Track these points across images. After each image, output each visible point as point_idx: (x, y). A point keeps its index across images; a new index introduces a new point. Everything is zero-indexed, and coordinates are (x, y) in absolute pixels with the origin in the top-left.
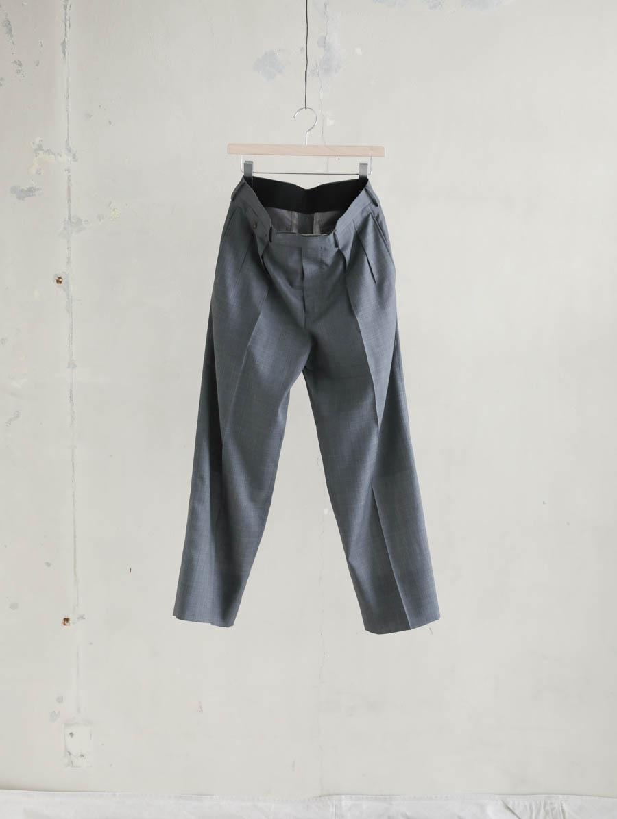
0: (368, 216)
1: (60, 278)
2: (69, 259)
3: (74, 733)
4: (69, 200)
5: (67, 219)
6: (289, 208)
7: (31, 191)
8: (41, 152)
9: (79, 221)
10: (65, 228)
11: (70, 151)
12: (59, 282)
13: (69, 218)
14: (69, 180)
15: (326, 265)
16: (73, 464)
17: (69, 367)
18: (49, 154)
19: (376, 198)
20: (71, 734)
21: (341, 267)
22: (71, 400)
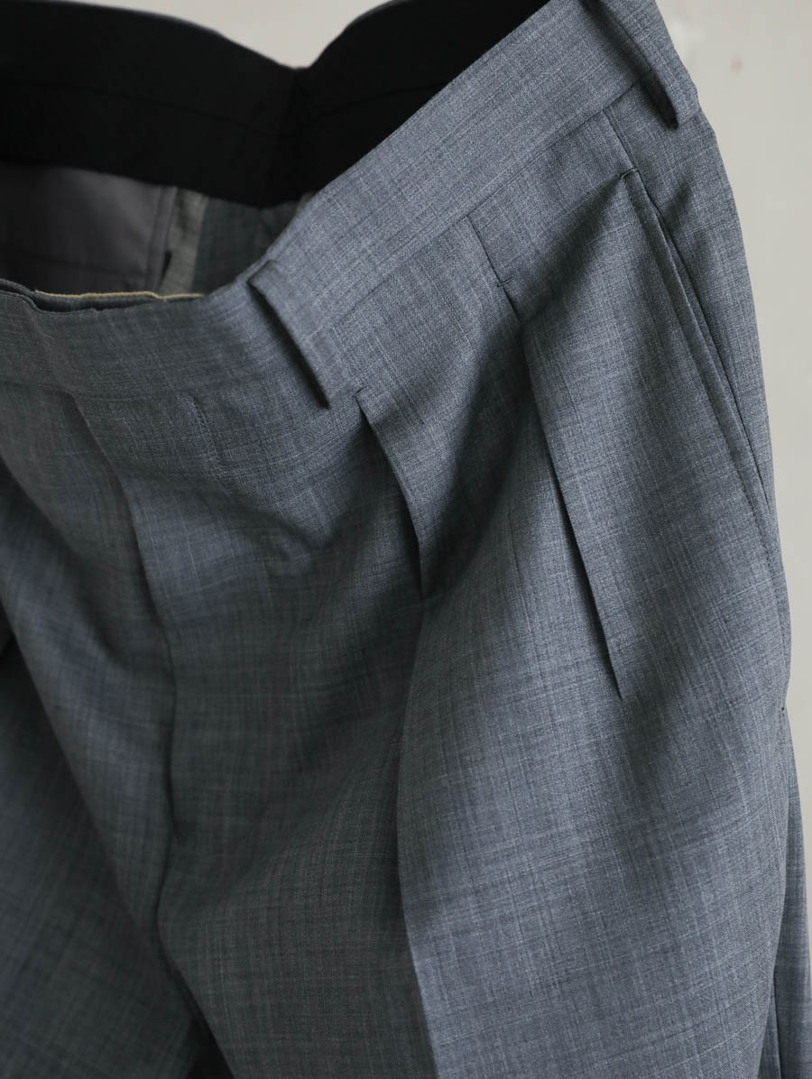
0: (606, 194)
6: (149, 172)
15: (294, 531)
19: (660, 66)
21: (383, 550)
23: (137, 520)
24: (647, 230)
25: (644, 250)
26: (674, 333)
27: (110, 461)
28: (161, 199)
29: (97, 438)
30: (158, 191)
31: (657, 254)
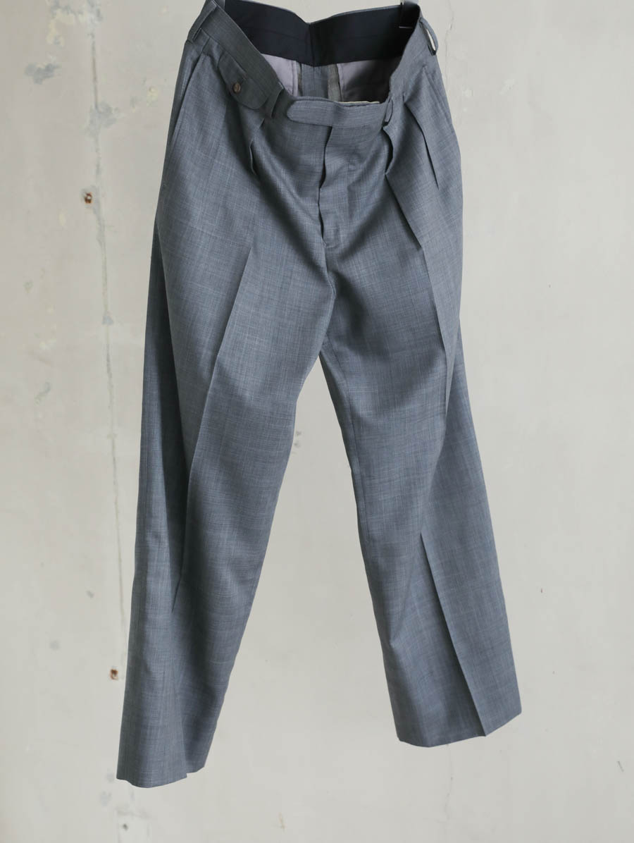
1: (89, 195)
2: (98, 166)
3: (128, 825)
4: (95, 79)
5: (94, 107)
7: (49, 70)
8: (59, 11)
9: (108, 110)
10: (92, 122)
11: (93, 6)
12: (88, 201)
13: (96, 106)
14: (93, 49)
16: (114, 460)
17: (104, 323)
18: (68, 13)
20: (125, 826)
22: (109, 370)
23: (326, 158)
24: (429, 79)
25: (429, 84)
26: (438, 105)
27: (329, 143)
28: (292, 64)
29: (331, 137)
30: (290, 61)
31: (432, 85)
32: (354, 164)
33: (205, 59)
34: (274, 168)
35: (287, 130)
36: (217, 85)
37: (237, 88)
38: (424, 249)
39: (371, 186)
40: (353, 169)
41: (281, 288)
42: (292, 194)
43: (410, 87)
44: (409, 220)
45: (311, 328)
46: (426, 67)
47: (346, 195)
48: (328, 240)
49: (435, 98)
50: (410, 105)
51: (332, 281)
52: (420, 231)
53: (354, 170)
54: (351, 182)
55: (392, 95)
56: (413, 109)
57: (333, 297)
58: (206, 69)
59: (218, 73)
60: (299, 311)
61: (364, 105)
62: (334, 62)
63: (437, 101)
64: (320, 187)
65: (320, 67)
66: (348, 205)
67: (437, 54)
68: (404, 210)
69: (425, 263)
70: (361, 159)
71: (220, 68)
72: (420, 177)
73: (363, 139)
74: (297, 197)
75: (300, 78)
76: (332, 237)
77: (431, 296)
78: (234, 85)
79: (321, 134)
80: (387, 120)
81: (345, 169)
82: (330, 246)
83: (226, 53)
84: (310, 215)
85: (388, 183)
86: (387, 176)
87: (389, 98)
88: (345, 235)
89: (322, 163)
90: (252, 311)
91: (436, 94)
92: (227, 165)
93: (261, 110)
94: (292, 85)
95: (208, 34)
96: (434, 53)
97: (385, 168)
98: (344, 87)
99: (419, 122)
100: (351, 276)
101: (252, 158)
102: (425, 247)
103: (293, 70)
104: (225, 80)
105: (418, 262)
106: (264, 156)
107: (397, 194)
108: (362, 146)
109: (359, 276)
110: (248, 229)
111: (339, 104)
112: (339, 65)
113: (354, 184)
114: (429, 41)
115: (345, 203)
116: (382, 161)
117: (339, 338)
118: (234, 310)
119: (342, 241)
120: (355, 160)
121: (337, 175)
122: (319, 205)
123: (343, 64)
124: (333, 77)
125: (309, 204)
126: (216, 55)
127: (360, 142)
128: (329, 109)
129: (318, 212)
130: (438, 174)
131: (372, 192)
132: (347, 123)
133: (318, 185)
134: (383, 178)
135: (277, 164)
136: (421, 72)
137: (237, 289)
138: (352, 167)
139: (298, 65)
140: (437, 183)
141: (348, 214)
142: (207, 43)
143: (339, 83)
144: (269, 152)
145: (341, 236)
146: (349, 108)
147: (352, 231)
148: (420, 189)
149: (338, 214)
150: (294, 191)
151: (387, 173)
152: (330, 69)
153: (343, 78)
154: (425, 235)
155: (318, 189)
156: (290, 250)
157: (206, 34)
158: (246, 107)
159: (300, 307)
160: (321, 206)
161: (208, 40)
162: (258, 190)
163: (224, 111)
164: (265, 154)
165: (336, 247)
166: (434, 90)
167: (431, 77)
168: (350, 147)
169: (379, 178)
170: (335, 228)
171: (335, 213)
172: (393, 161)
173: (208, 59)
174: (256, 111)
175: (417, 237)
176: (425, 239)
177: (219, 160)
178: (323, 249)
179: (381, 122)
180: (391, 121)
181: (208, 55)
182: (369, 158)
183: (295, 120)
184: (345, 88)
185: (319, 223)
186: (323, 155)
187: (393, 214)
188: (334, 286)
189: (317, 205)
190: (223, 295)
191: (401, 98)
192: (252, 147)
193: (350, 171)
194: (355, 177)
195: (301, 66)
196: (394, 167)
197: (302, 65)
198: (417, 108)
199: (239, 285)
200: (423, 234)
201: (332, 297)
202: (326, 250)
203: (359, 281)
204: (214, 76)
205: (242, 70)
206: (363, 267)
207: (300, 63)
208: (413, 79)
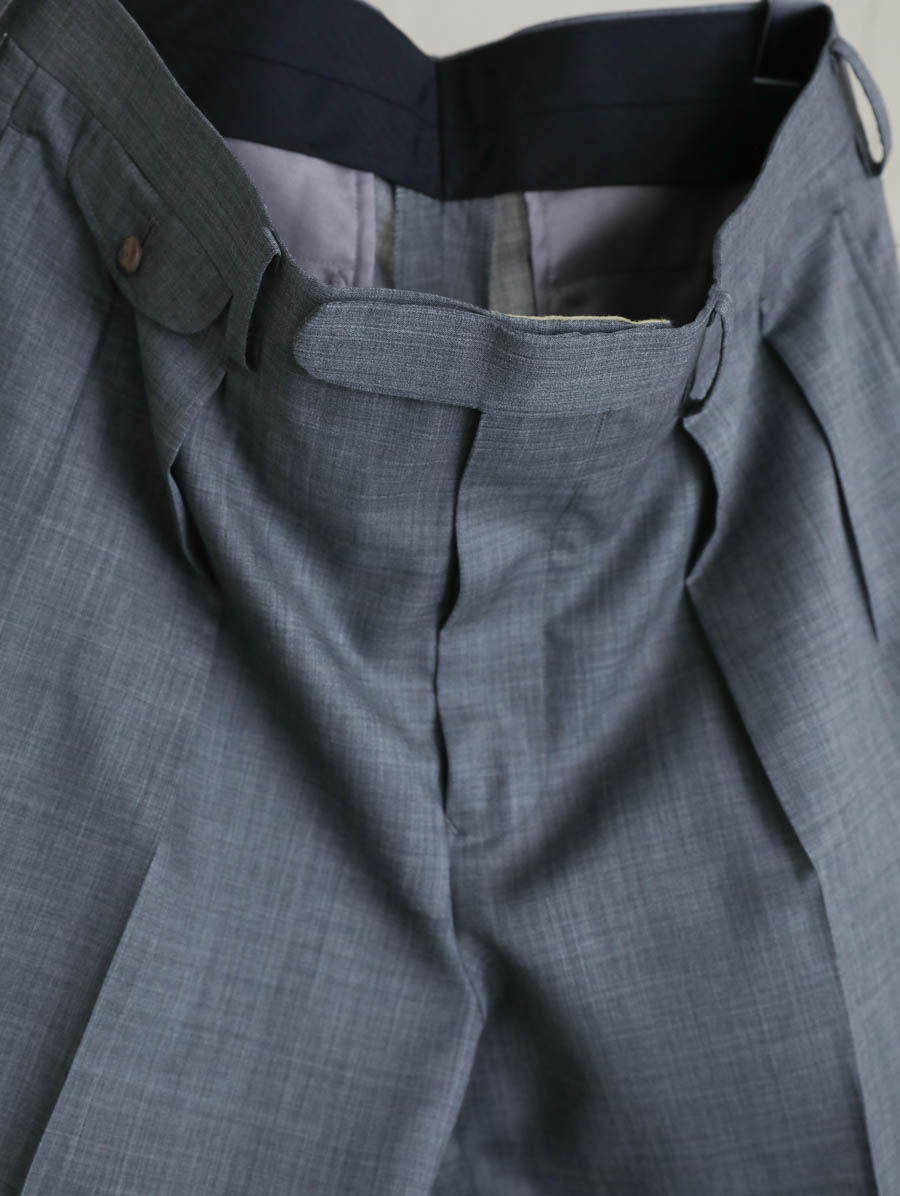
23: (461, 525)
24: (854, 258)
25: (853, 276)
26: (885, 346)
27: (469, 470)
28: (359, 185)
29: (477, 449)
30: (352, 176)
31: (864, 280)
32: (571, 548)
33: (19, 147)
34: (263, 554)
35: (307, 416)
36: (68, 246)
37: (132, 257)
38: (822, 874)
39: (633, 624)
40: (564, 564)
41: (279, 990)
42: (330, 650)
43: (787, 282)
44: (770, 764)
45: (378, 1158)
46: (846, 216)
47: (538, 656)
48: (463, 814)
49: (874, 320)
50: (785, 343)
51: (473, 968)
52: (809, 806)
53: (570, 569)
54: (559, 607)
55: (721, 295)
56: (795, 356)
57: (473, 1026)
58: (24, 184)
59: (68, 197)
60: (339, 1082)
61: (609, 331)
62: (516, 184)
63: (880, 334)
64: (441, 624)
65: (466, 203)
66: (543, 692)
67: (887, 174)
68: (751, 721)
69: (826, 928)
70: (596, 528)
71: (77, 183)
72: (816, 604)
73: (602, 459)
74: (354, 658)
75: (388, 235)
76: (480, 805)
77: (844, 1045)
78: (120, 246)
79: (439, 438)
80: (698, 394)
81: (539, 563)
82: (471, 839)
83: (96, 125)
84: (399, 729)
85: (692, 617)
86: (693, 592)
87: (709, 307)
88: (529, 801)
89: (447, 541)
90: (151, 1087)
91: (879, 310)
92: (90, 537)
93: (207, 337)
94: (352, 256)
95: (28, 53)
96: (876, 169)
97: (684, 561)
98: (547, 271)
99: (814, 403)
100: (539, 961)
101: (180, 514)
102: (828, 866)
103: (360, 206)
104: (93, 227)
105: (799, 921)
106: (224, 509)
107: (724, 657)
108: (599, 485)
109: (572, 960)
110: (152, 776)
111: (507, 323)
112: (533, 199)
113: (569, 615)
114: (858, 127)
115: (535, 682)
116: (677, 537)
117: (497, 1148)
118: (67, 1093)
119: (515, 822)
120: (576, 533)
121: (505, 584)
122: (435, 690)
123: (547, 195)
124: (513, 238)
125: (396, 685)
126: (61, 135)
127: (590, 470)
128: (467, 340)
129: (430, 714)
130: (878, 588)
131: (633, 649)
132: (543, 396)
133: (433, 617)
134: (675, 598)
135: (276, 538)
136: (828, 230)
137: (85, 1016)
138: (562, 558)
139: (384, 191)
140: (872, 621)
141: (541, 721)
142: (26, 87)
143: (530, 260)
144: (246, 494)
145: (515, 803)
146: (544, 340)
147: (556, 782)
148: (812, 646)
149: (507, 721)
150: (340, 638)
151: (690, 581)
152: (500, 210)
153: (545, 243)
154: (828, 821)
155: (432, 633)
156: (323, 846)
157: (21, 55)
158: (157, 325)
159: (342, 1066)
160: (443, 690)
161: (32, 75)
162: (209, 628)
163: (92, 341)
164: (232, 503)
165: (493, 843)
166: (873, 298)
167: (860, 250)
168: (556, 486)
169: (663, 596)
170: (494, 773)
171: (495, 716)
172: (716, 538)
173: (31, 145)
174: (194, 340)
175: (800, 828)
176: (828, 838)
177: (57, 517)
178: (443, 851)
179: (676, 402)
180: (715, 397)
181: (30, 132)
182: (627, 525)
183: (330, 377)
184: (552, 277)
185: (433, 755)
186: (450, 513)
187: (708, 734)
188: (479, 984)
189: (429, 686)
190: (33, 1034)
191: (755, 316)
192: (179, 471)
193: (553, 568)
194: (574, 590)
195: (394, 194)
196: (719, 559)
197: (400, 190)
198: (811, 357)
199: (94, 995)
200: (818, 818)
201: (468, 1029)
202: (455, 855)
203: (571, 980)
204: (55, 210)
205: (146, 190)
206: (586, 929)
207: (393, 183)
208: (797, 254)
